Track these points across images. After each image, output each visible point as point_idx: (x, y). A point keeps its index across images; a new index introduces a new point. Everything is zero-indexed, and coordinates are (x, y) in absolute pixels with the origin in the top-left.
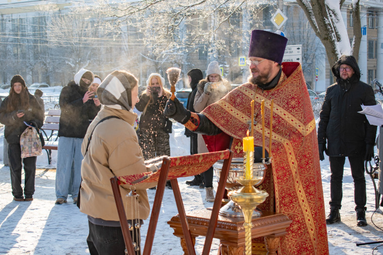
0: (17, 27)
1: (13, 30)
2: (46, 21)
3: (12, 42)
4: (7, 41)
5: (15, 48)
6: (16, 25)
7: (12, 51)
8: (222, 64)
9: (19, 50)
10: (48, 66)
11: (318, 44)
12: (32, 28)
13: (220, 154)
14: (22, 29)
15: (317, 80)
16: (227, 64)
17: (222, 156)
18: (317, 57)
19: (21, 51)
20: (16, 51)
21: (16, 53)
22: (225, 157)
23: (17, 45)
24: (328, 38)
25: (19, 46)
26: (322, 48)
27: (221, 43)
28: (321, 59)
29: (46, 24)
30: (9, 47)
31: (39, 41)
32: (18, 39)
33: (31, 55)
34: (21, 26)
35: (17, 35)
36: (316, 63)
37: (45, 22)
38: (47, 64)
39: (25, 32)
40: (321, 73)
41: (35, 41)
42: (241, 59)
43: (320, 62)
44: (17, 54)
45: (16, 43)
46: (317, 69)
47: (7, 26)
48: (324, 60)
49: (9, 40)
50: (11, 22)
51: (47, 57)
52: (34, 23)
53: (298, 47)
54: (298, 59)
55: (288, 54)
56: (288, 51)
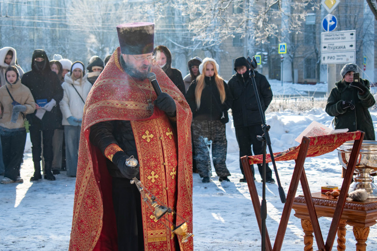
0: (34, 10)
1: (28, 13)
2: (66, 3)
3: (28, 26)
4: (23, 25)
5: (32, 33)
6: (33, 8)
7: (28, 37)
8: (260, 51)
9: (36, 35)
10: (67, 53)
11: (367, 30)
12: (50, 12)
13: (353, 134)
14: (39, 12)
15: (364, 70)
16: (265, 52)
17: (354, 137)
18: (365, 44)
19: (38, 36)
20: (32, 36)
21: (32, 38)
22: (357, 138)
23: (33, 29)
25: (35, 31)
26: (371, 34)
27: (273, 28)
28: (369, 46)
29: (65, 7)
30: (25, 32)
31: (58, 26)
32: (34, 22)
33: (49, 41)
34: (37, 9)
35: (33, 19)
36: (364, 51)
37: (64, 4)
38: (67, 51)
39: (42, 15)
40: (370, 62)
41: (53, 25)
42: (281, 46)
43: (368, 49)
44: (33, 40)
45: (32, 27)
46: (365, 57)
47: (22, 9)
48: (373, 47)
49: (25, 24)
50: (26, 4)
51: (66, 42)
52: (51, 6)
53: (351, 33)
54: (351, 46)
55: (340, 40)
56: (341, 37)
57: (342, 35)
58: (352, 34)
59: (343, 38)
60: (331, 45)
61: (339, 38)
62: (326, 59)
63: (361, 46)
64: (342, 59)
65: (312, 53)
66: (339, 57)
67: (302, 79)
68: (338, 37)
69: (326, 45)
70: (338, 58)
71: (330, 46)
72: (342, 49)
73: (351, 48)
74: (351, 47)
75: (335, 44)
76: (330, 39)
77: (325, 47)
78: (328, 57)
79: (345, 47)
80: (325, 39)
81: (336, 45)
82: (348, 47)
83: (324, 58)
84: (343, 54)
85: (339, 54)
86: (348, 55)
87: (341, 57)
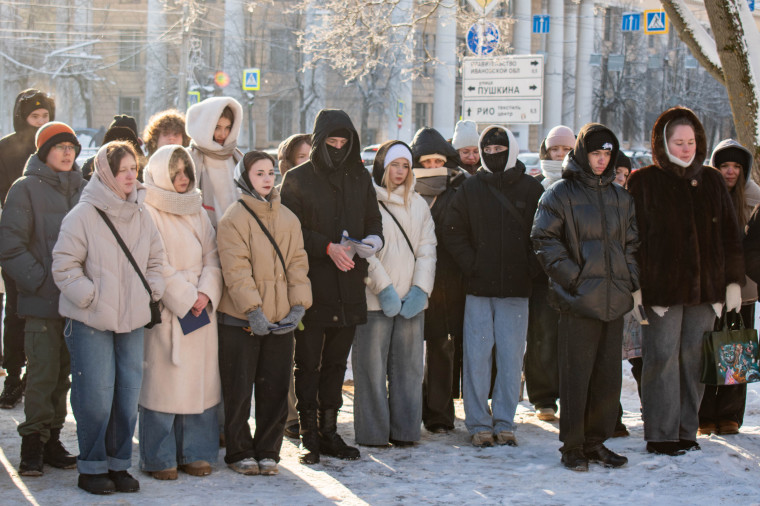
15: (400, 127)
24: (733, 46)
42: (248, 75)
53: (533, 60)
54: (534, 88)
55: (507, 75)
56: (508, 67)
57: (511, 63)
58: (535, 63)
59: (514, 71)
60: (486, 83)
61: (505, 71)
62: (474, 112)
63: (390, 78)
64: (511, 114)
65: (293, 90)
66: (504, 111)
67: (264, 141)
68: (503, 67)
69: (475, 84)
70: (501, 111)
71: (483, 86)
72: (511, 94)
73: (532, 92)
74: (532, 90)
75: (494, 81)
76: (484, 71)
77: (471, 89)
78: (479, 110)
79: (517, 90)
80: (472, 71)
81: (497, 84)
82: (525, 91)
83: (469, 111)
84: (514, 104)
85: (505, 104)
86: (526, 106)
87: (510, 111)
